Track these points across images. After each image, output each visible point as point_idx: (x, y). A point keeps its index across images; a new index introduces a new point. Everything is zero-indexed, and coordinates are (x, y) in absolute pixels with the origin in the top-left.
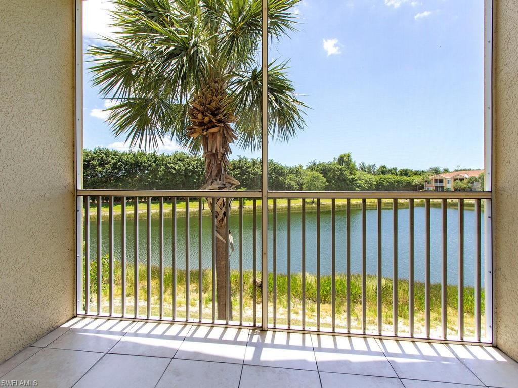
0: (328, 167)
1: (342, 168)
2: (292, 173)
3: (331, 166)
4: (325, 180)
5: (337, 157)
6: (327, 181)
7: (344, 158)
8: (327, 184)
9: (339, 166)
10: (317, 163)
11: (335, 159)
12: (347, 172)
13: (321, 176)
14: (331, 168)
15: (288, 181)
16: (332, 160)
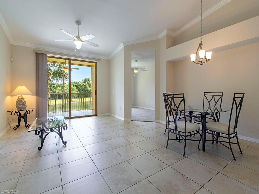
0: (79, 84)
1: (86, 85)
2: (59, 86)
3: (81, 84)
4: (78, 90)
5: (84, 79)
6: (79, 91)
7: (86, 80)
8: (79, 92)
9: (84, 84)
10: (74, 82)
11: (82, 80)
12: (88, 87)
13: (76, 88)
14: (80, 85)
15: (58, 91)
16: (81, 81)
